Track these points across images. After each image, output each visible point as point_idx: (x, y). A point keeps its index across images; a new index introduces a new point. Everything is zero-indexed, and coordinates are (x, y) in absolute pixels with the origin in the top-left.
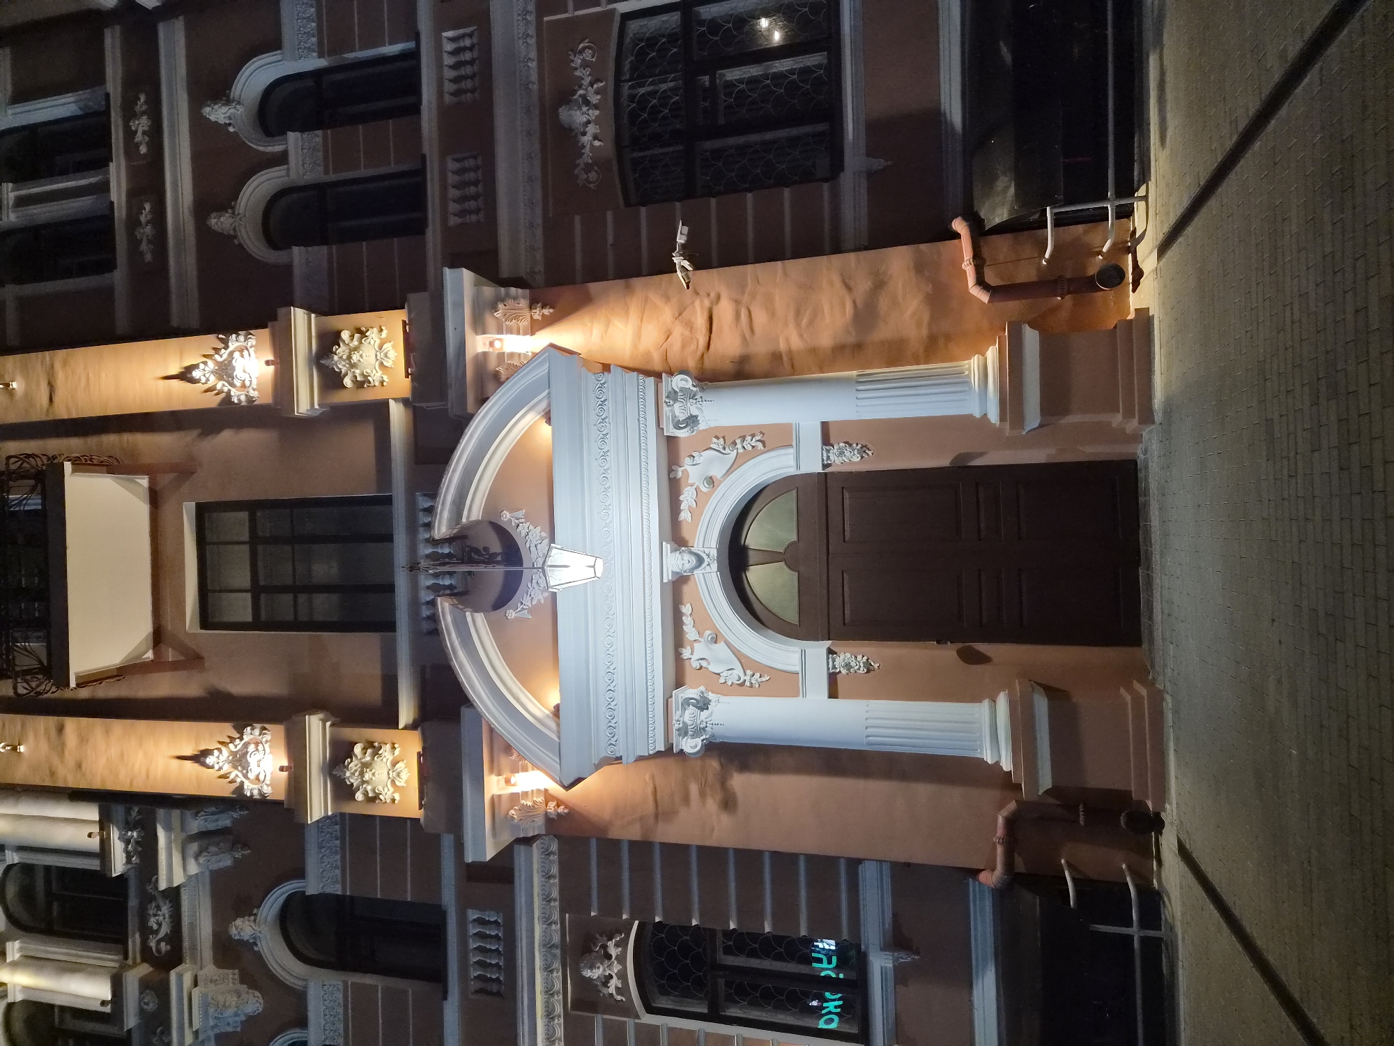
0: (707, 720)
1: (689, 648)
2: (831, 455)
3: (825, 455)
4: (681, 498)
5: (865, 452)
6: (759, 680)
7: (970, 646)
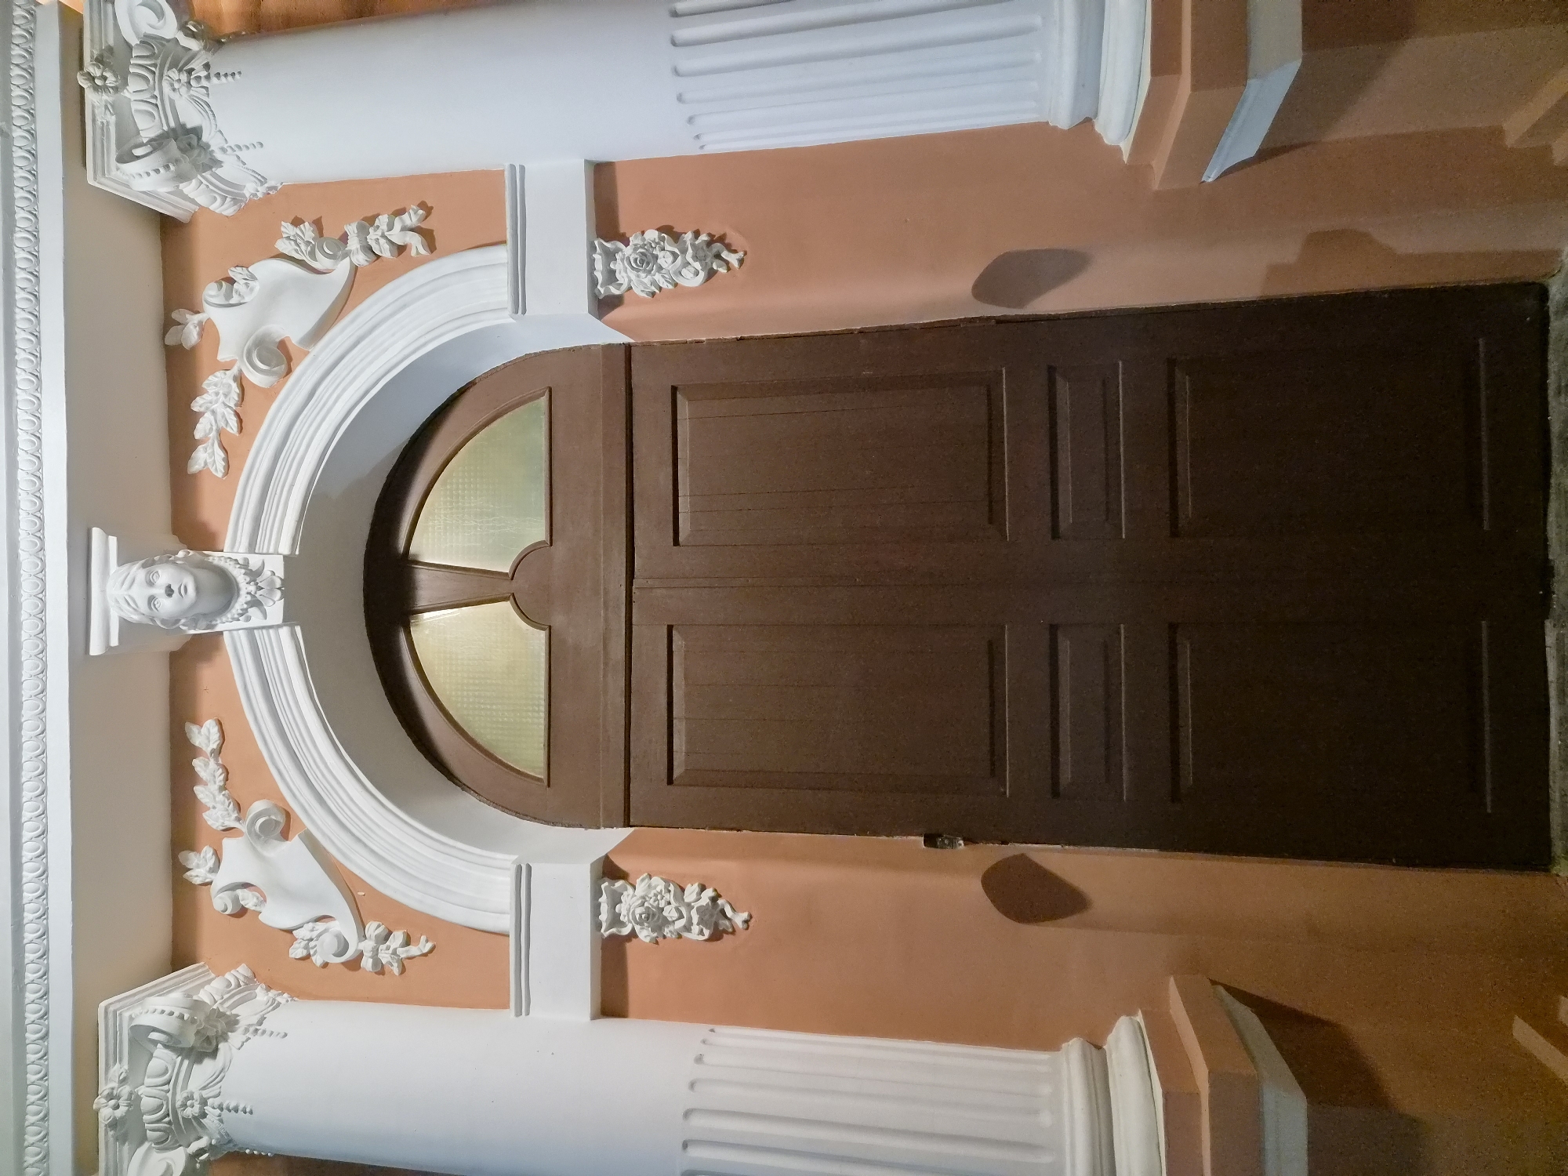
0: (205, 1093)
1: (207, 852)
2: (617, 266)
3: (599, 265)
4: (197, 405)
5: (718, 256)
6: (403, 953)
7: (1023, 857)
